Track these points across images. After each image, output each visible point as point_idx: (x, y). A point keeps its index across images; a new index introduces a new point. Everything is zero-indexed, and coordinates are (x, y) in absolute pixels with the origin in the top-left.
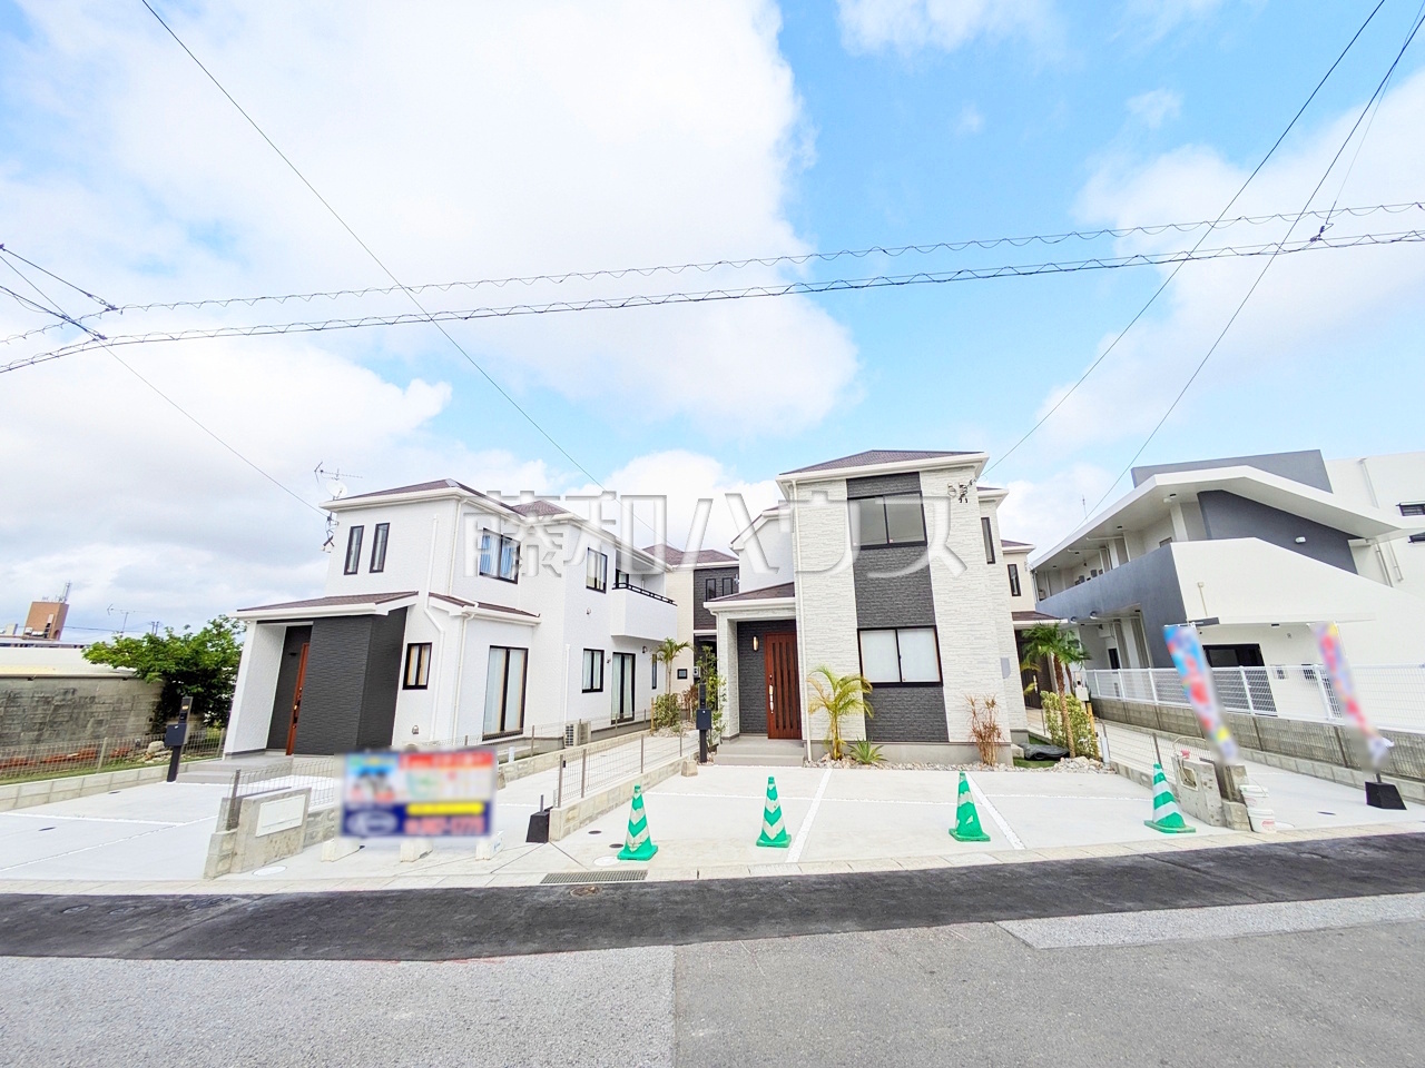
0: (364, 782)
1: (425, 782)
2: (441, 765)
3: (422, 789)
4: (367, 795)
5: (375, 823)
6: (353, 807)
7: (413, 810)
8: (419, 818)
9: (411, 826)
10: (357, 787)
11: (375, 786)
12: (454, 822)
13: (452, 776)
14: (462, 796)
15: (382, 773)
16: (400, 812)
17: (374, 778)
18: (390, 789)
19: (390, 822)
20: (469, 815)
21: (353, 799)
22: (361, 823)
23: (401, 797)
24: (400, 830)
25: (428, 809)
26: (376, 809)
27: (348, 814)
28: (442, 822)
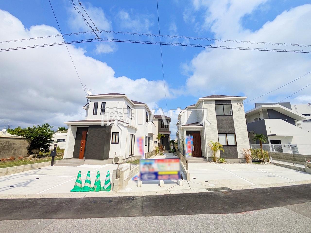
0: (145, 166)
1: (162, 166)
2: (166, 162)
3: (162, 168)
4: (147, 169)
5: (150, 177)
6: (143, 173)
7: (160, 173)
8: (162, 175)
9: (159, 177)
10: (144, 168)
11: (149, 167)
12: (171, 176)
13: (169, 165)
14: (172, 170)
15: (150, 164)
16: (156, 174)
17: (148, 165)
18: (153, 168)
19: (154, 176)
20: (175, 175)
21: (142, 170)
22: (145, 177)
23: (156, 170)
24: (157, 178)
25: (164, 173)
26: (149, 173)
27: (142, 174)
28: (168, 176)
